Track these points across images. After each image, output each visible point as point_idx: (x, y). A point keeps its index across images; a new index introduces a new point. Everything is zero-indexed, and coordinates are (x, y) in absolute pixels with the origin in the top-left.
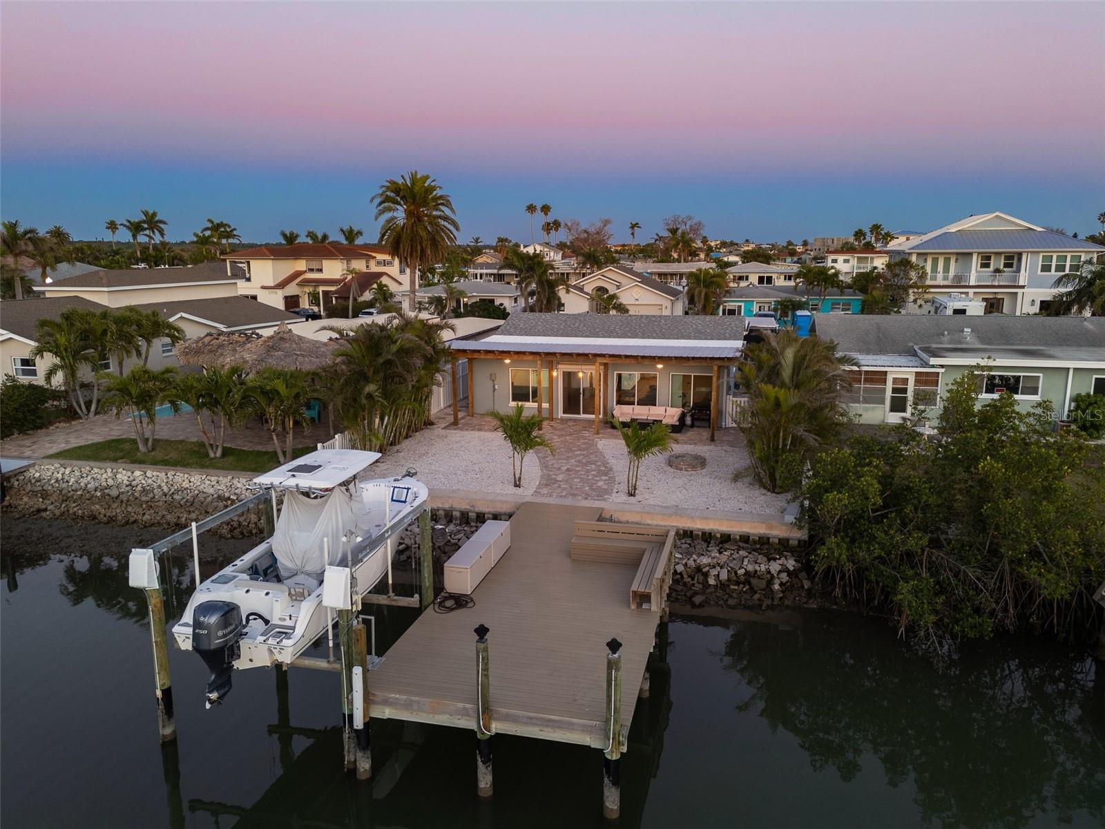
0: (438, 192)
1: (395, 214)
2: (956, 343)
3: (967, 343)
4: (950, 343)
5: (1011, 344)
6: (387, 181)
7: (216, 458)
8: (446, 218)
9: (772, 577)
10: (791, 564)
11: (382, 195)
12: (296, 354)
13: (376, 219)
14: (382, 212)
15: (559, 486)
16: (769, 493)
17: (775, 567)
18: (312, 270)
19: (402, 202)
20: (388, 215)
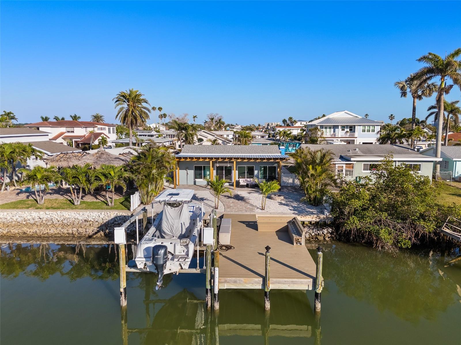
1: (124, 106)
2: (354, 153)
3: (358, 154)
4: (353, 154)
5: (373, 154)
6: (120, 92)
7: (78, 205)
9: (325, 235)
11: (117, 98)
14: (118, 105)
15: (233, 208)
16: (313, 206)
18: (69, 132)
19: (126, 101)
20: (120, 106)
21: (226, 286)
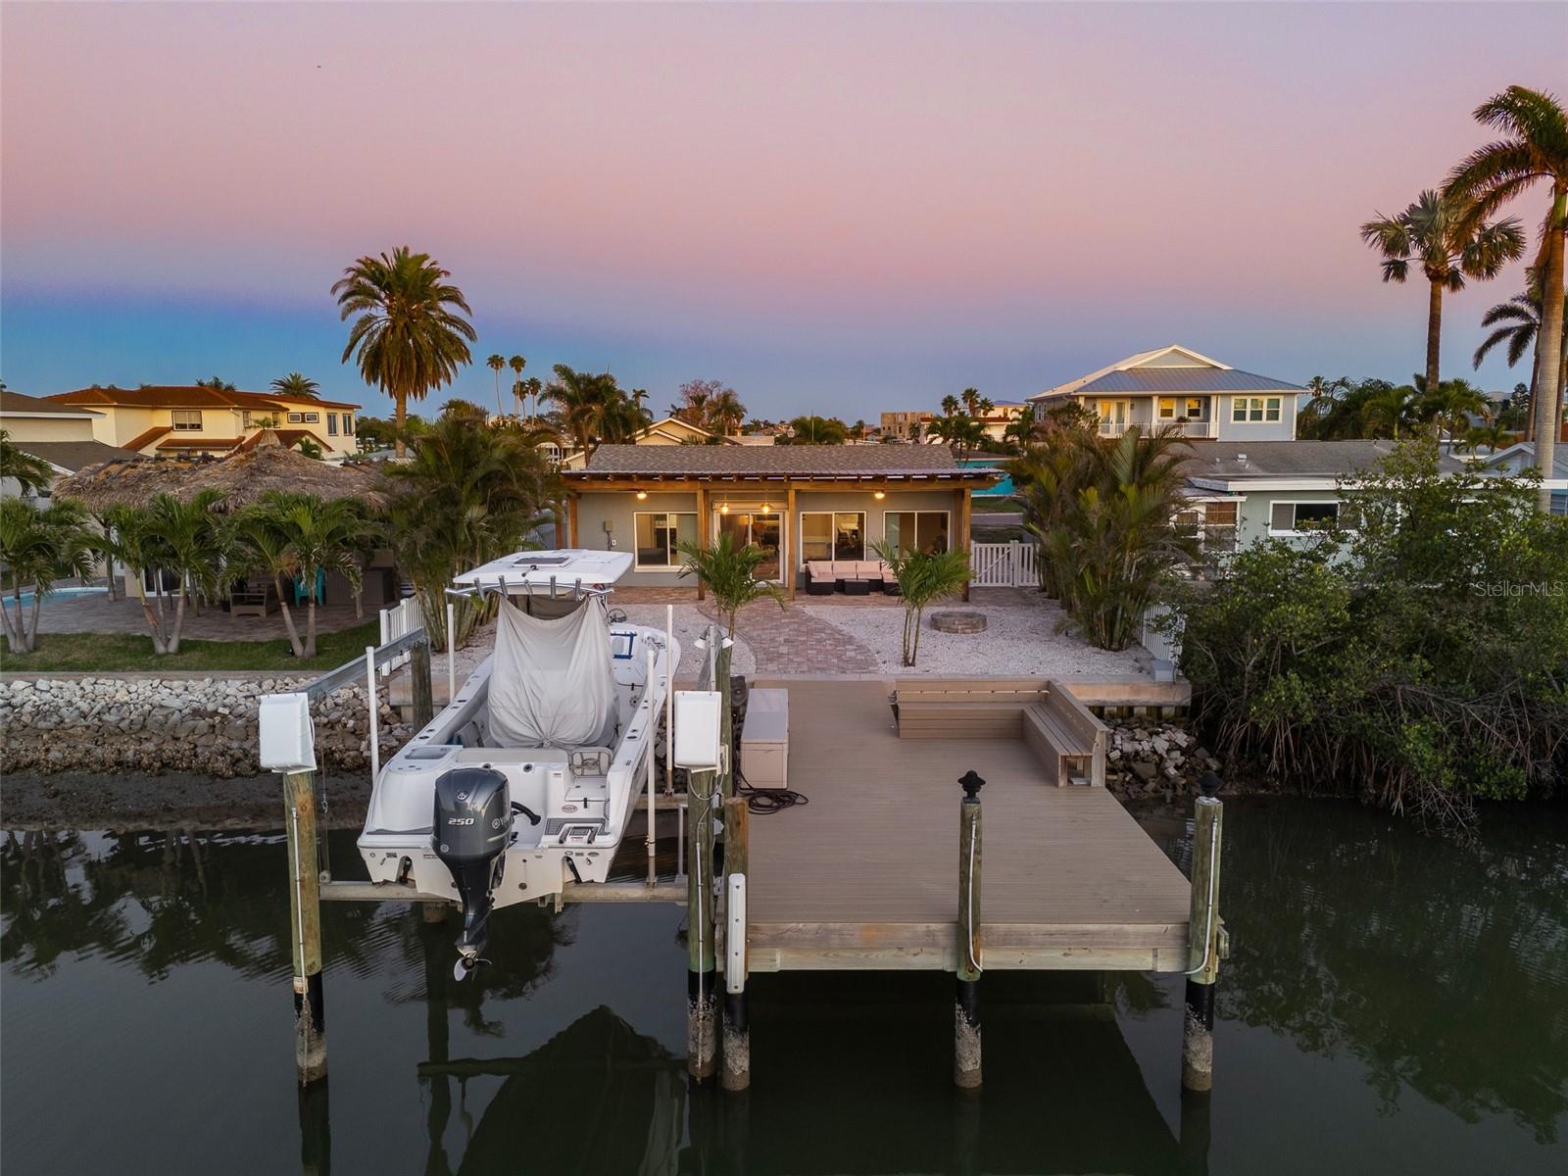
0: (441, 282)
1: (373, 311)
2: (1233, 471)
3: (1248, 472)
4: (1227, 472)
6: (359, 261)
7: (167, 653)
8: (453, 321)
9: (1161, 757)
10: (1182, 739)
11: (352, 280)
12: (302, 481)
13: (343, 319)
14: (351, 308)
16: (1103, 651)
17: (1161, 744)
18: (182, 427)
19: (383, 295)
20: (361, 313)
21: (779, 961)
